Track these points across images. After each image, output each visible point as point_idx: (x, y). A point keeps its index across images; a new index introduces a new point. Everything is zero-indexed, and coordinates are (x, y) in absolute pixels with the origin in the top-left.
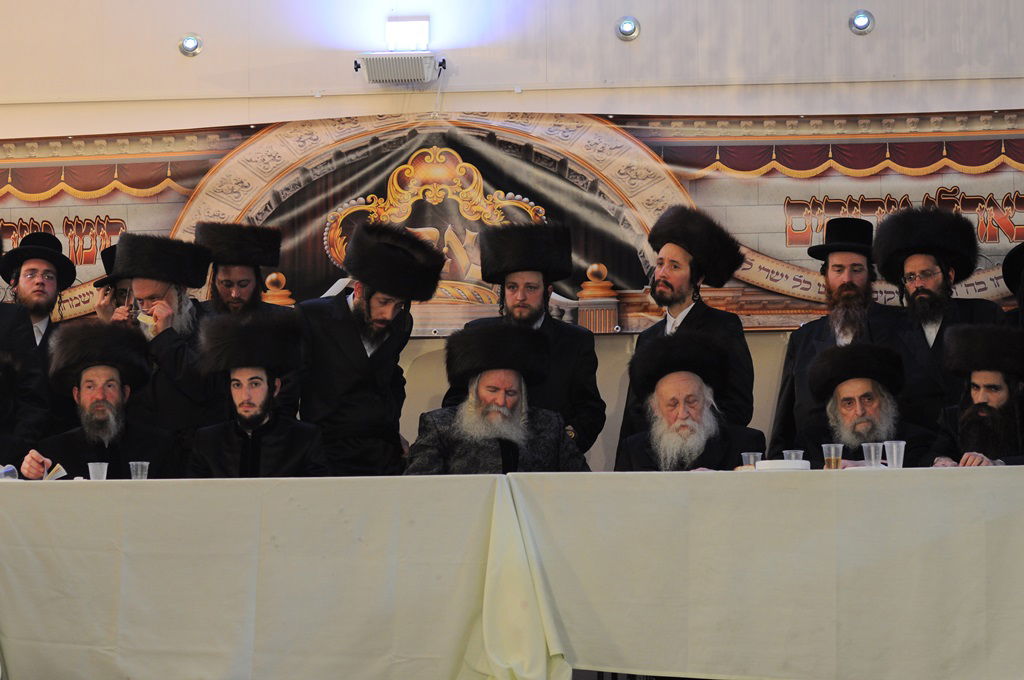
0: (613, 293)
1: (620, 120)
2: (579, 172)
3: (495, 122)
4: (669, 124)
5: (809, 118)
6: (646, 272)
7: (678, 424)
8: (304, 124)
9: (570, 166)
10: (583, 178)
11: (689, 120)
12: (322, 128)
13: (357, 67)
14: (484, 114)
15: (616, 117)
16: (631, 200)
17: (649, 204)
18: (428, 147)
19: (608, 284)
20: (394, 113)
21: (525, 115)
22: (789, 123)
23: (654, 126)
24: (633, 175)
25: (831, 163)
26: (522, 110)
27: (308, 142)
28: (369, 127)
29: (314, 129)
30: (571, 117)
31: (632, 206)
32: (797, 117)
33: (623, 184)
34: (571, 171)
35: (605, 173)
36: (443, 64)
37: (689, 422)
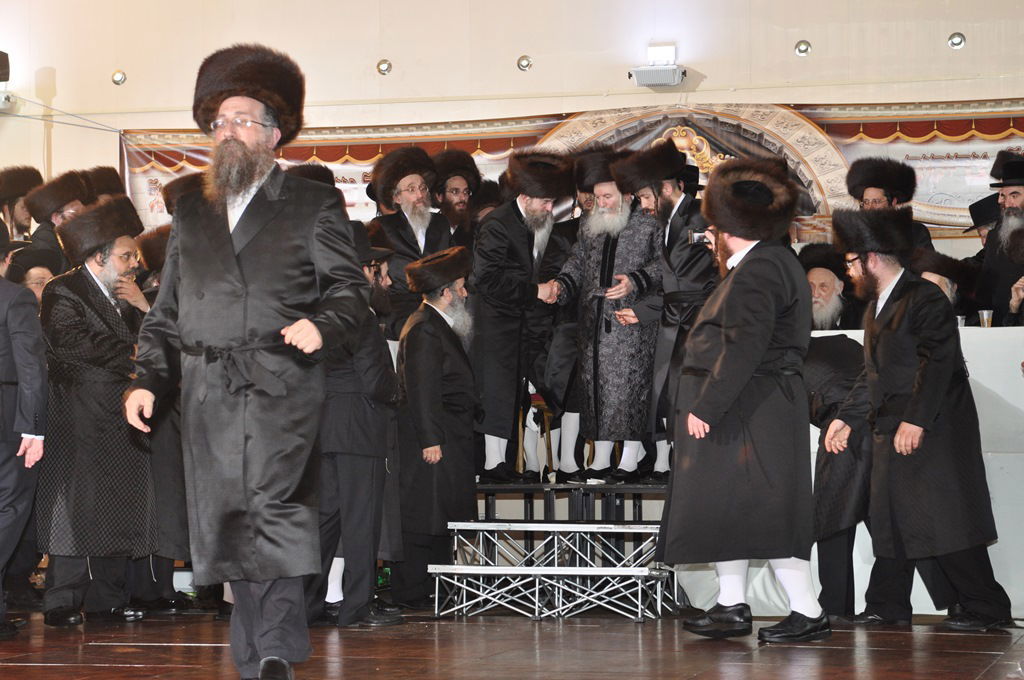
1: (797, 107)
2: (771, 141)
3: (717, 110)
4: (830, 110)
5: (921, 104)
6: (815, 204)
8: (597, 112)
9: (765, 137)
10: (773, 144)
11: (843, 106)
12: (608, 115)
13: (630, 76)
14: (711, 105)
15: (795, 105)
16: (805, 159)
20: (653, 105)
21: (737, 105)
22: (908, 107)
23: (820, 111)
24: (806, 142)
25: (936, 132)
26: (734, 102)
27: (599, 124)
28: (637, 113)
29: (603, 116)
30: (767, 106)
32: (913, 103)
33: (800, 149)
34: (766, 140)
35: (788, 141)
36: (684, 73)
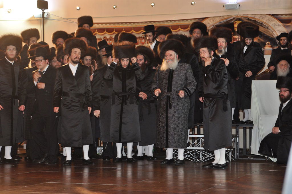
0: (271, 47)
1: (273, 15)
3: (249, 16)
7: (282, 69)
8: (214, 17)
10: (266, 26)
12: (217, 18)
13: (224, 6)
14: (247, 15)
17: (278, 30)
18: (236, 21)
19: (270, 46)
20: (230, 15)
21: (255, 15)
24: (275, 25)
27: (215, 20)
28: (226, 17)
29: (216, 18)
30: (263, 15)
31: (275, 31)
33: (273, 27)
34: (263, 25)
35: (270, 25)
36: (239, 6)
37: (285, 69)
